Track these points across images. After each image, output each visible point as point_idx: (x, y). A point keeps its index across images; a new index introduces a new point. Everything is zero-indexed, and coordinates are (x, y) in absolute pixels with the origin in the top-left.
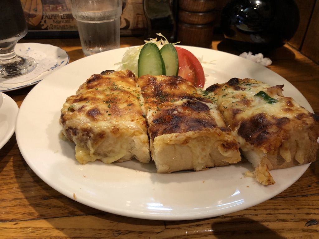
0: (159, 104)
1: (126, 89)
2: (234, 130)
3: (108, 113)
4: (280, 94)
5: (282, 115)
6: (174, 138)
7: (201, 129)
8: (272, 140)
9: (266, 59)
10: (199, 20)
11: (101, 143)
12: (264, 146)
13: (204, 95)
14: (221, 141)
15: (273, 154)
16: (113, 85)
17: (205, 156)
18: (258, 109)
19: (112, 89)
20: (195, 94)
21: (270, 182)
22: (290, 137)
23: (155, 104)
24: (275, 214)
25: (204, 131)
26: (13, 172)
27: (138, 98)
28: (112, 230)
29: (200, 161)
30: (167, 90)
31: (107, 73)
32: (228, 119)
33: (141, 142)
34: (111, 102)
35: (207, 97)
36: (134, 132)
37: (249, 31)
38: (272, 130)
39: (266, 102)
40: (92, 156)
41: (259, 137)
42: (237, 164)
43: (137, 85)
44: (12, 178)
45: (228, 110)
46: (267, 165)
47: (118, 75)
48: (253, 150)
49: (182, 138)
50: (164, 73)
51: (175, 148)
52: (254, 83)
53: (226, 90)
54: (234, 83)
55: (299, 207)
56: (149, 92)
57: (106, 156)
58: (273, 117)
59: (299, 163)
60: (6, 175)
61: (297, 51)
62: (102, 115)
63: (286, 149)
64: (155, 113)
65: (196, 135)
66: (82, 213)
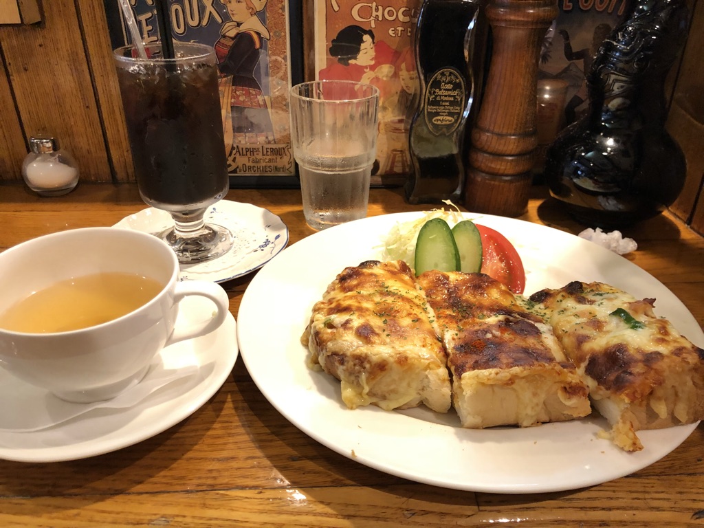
0: (461, 320)
1: (403, 292)
2: (579, 367)
3: (386, 333)
4: (650, 313)
5: (652, 347)
6: (493, 375)
7: (531, 363)
8: (637, 385)
9: (626, 240)
10: (508, 168)
11: (380, 377)
12: (626, 392)
13: (528, 309)
14: (561, 382)
15: (640, 405)
16: (383, 286)
17: (537, 405)
18: (615, 337)
19: (382, 294)
20: (514, 305)
21: (635, 448)
22: (664, 381)
23: (454, 321)
24: (645, 499)
25: (537, 368)
26: (236, 418)
27: (425, 310)
28: (400, 508)
29: (529, 411)
30: (468, 296)
31: (370, 266)
32: (570, 350)
33: (439, 379)
34: (387, 313)
35: (532, 311)
36: (429, 364)
37: (595, 190)
38: (638, 370)
39: (627, 326)
40: (366, 397)
41: (618, 378)
42: (585, 419)
43: (418, 287)
44: (237, 426)
45: (569, 335)
46: (631, 422)
47: (386, 268)
48: (609, 398)
49: (506, 377)
50: (458, 268)
51: (493, 391)
52: (608, 293)
53: (563, 302)
54: (575, 290)
55: (682, 490)
56: (439, 298)
57: (384, 398)
58: (638, 350)
59: (681, 422)
60: (227, 422)
61: (683, 224)
62: (377, 334)
63: (659, 399)
64: (457, 335)
65: (526, 373)
66: (354, 483)
